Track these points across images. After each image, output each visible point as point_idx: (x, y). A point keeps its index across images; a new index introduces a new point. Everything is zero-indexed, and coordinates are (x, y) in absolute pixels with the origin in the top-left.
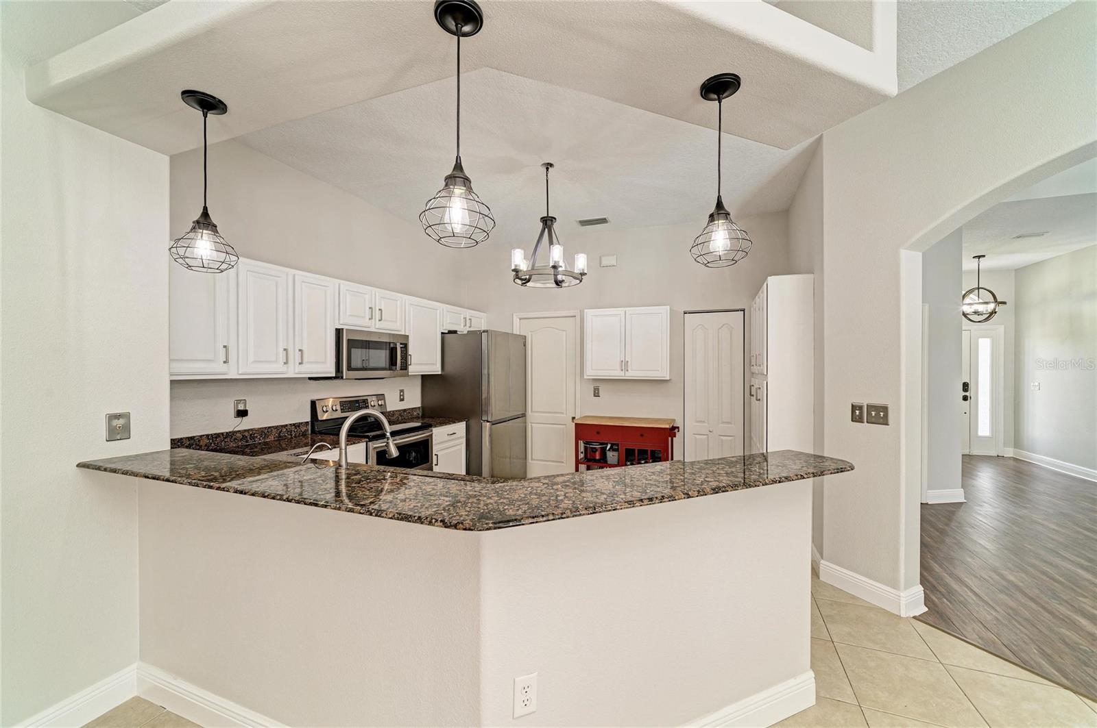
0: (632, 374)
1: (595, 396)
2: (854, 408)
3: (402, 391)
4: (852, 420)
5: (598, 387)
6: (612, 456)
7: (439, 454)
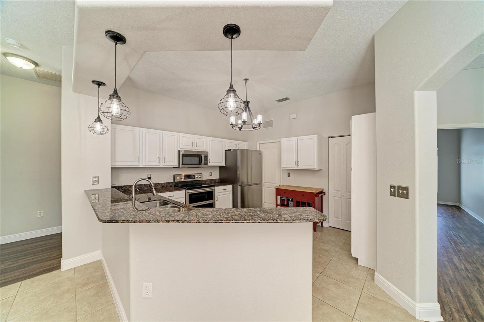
0: (301, 167)
1: (288, 176)
2: (391, 187)
3: (210, 172)
4: (390, 195)
5: (289, 172)
6: (291, 203)
7: (218, 197)
